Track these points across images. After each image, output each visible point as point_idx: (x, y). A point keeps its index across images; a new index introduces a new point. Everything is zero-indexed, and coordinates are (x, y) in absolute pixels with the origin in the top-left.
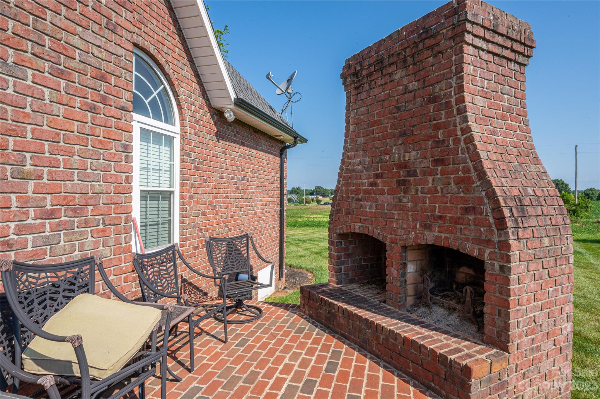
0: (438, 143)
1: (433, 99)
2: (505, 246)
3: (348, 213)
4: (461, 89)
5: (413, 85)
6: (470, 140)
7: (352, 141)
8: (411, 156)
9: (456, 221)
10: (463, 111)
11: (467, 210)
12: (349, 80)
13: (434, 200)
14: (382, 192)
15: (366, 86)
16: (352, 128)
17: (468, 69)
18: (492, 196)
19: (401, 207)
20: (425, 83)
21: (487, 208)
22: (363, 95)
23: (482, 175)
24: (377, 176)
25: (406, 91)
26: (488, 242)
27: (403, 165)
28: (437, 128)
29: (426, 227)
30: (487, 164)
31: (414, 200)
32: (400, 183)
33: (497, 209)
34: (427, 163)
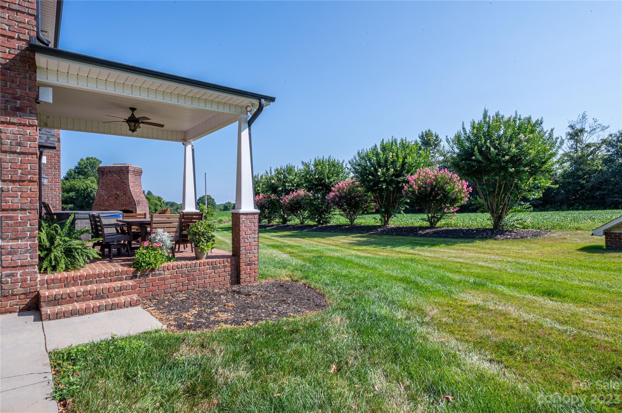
0: (124, 191)
1: (123, 182)
2: (136, 208)
3: (100, 205)
4: (128, 182)
5: (118, 178)
6: (130, 191)
7: (101, 187)
8: (118, 193)
9: (128, 205)
10: (129, 186)
11: (130, 203)
12: (99, 172)
13: (124, 201)
14: (111, 200)
15: (105, 175)
16: (100, 184)
17: (130, 178)
18: (134, 200)
19: (116, 203)
20: (121, 178)
21: (133, 202)
22: (104, 177)
23: (132, 197)
24: (109, 196)
25: (117, 179)
26: (133, 208)
27: (117, 194)
28: (124, 188)
29: (122, 206)
30: (133, 195)
31: (119, 202)
32: (115, 198)
33: (135, 202)
34: (122, 194)
